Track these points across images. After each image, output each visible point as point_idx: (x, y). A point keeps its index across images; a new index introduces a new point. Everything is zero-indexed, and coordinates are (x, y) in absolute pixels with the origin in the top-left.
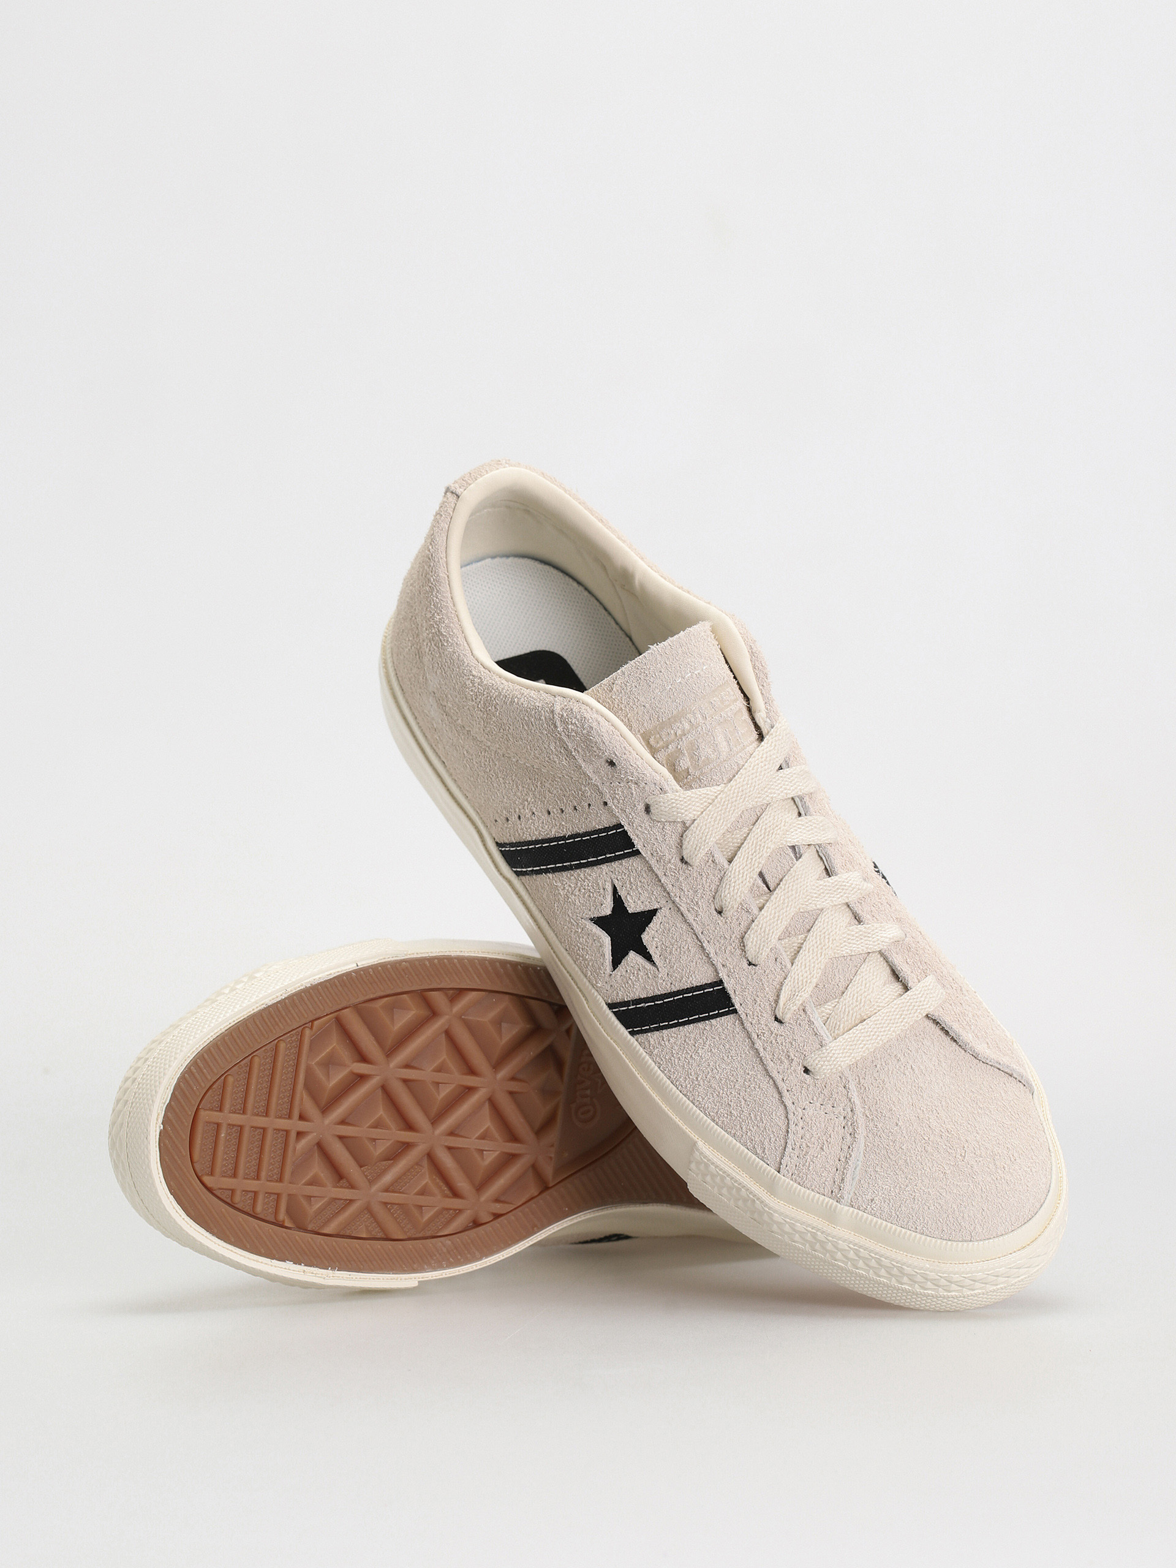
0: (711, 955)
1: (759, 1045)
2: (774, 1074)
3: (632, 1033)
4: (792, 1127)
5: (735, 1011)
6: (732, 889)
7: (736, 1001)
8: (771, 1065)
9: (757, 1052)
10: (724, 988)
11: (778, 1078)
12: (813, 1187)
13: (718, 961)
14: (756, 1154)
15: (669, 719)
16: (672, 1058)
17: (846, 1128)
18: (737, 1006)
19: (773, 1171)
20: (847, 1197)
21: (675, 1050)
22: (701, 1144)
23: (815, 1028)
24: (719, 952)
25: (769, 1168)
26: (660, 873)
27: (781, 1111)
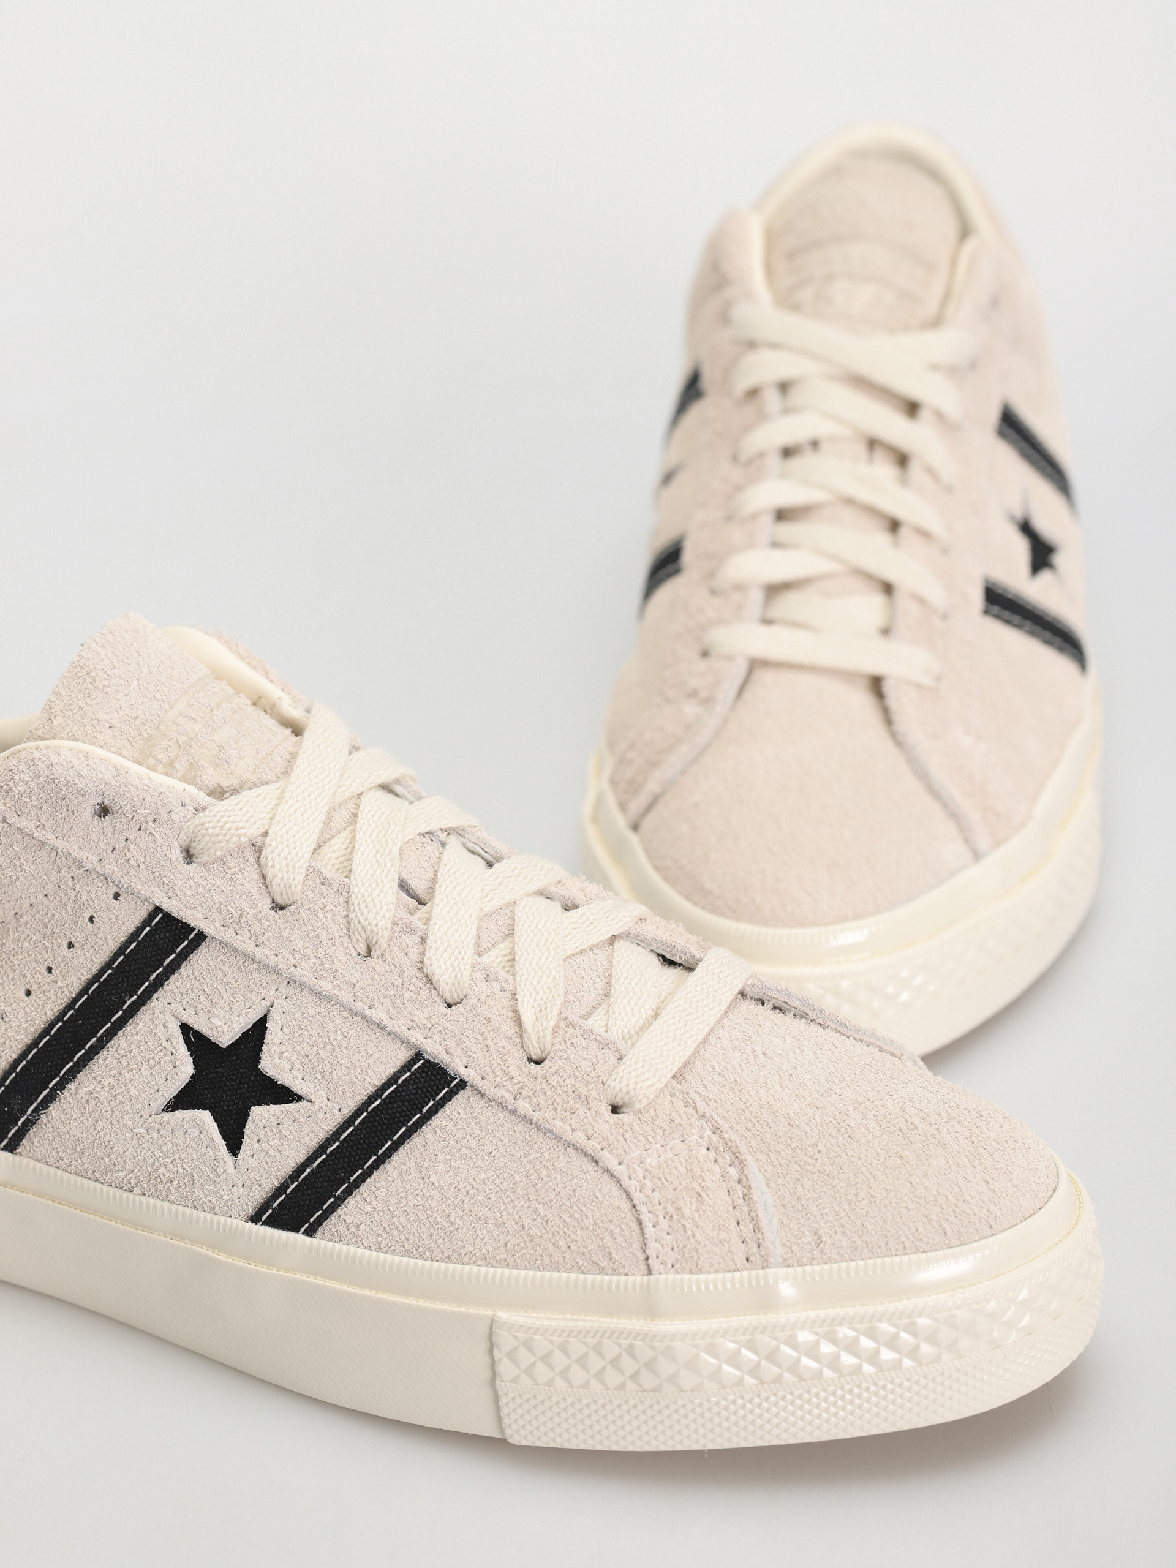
0: (386, 1022)
1: (524, 1107)
2: (569, 1136)
3: (311, 1232)
4: (638, 1197)
5: (463, 1084)
6: (371, 905)
7: (456, 1065)
8: (558, 1126)
9: (527, 1120)
10: (427, 1061)
11: (580, 1137)
12: (716, 1266)
13: (399, 1026)
14: (602, 1271)
15: (157, 728)
16: (395, 1220)
17: (720, 1159)
18: (462, 1072)
19: (638, 1279)
20: (777, 1251)
21: (392, 1204)
22: (503, 1315)
23: (598, 1037)
24: (395, 1012)
25: (631, 1278)
26: (249, 946)
27: (608, 1185)
